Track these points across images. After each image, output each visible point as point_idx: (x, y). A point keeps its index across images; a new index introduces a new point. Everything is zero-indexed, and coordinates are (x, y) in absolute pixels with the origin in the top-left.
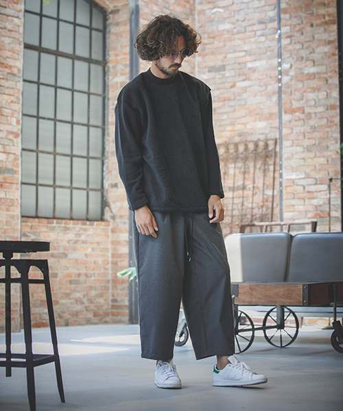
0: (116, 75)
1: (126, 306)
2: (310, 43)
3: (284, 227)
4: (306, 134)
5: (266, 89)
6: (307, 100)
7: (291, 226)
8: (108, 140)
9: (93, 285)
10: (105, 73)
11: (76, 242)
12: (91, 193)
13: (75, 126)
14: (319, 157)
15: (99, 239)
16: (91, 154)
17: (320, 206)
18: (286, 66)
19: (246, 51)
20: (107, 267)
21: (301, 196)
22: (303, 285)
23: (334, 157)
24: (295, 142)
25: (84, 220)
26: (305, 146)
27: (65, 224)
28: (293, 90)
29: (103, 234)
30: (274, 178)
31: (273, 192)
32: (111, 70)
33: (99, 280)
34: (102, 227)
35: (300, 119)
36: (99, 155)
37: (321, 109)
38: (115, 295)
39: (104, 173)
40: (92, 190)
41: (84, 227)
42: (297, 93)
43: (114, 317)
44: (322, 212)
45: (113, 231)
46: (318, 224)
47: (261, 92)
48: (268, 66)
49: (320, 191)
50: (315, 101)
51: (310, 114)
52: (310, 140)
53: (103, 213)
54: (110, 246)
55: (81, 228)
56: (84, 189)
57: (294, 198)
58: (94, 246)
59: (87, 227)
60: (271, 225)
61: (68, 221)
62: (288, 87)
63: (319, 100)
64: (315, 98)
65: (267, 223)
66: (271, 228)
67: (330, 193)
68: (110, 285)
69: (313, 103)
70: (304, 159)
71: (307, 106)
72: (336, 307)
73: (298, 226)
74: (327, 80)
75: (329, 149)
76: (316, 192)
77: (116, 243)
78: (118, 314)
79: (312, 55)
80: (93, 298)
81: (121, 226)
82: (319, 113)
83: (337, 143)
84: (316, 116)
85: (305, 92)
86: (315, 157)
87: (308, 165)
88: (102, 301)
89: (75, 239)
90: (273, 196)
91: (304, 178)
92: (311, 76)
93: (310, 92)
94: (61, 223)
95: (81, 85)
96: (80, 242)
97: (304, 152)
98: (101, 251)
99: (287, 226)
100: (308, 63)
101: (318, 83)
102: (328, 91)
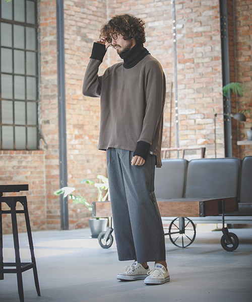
0: (46, 35)
1: (58, 216)
2: (198, 8)
3: (180, 152)
4: (196, 79)
5: (164, 43)
6: (196, 53)
7: (185, 151)
8: (41, 86)
9: (33, 201)
10: (37, 34)
11: (19, 167)
12: (29, 129)
13: (15, 77)
14: (206, 97)
15: (36, 164)
16: (28, 98)
17: (208, 135)
18: (179, 26)
19: (147, 14)
20: (42, 185)
21: (193, 127)
22: (200, 202)
23: (218, 97)
24: (187, 85)
25: (24, 150)
26: (195, 89)
27: (10, 153)
28: (185, 45)
29: (39, 160)
30: (171, 113)
31: (171, 124)
32: (42, 31)
33: (37, 196)
34: (38, 155)
35: (190, 68)
36: (34, 98)
37: (207, 60)
38: (50, 208)
39: (39, 113)
40: (30, 126)
41: (24, 155)
42: (188, 47)
43: (49, 225)
44: (209, 139)
45: (47, 158)
46: (206, 149)
47: (159, 46)
48: (164, 26)
49: (207, 124)
50: (202, 53)
51: (198, 63)
52: (199, 84)
53: (38, 144)
54: (44, 169)
55: (22, 156)
56: (23, 126)
57: (187, 129)
58: (33, 170)
59: (27, 155)
60: (169, 151)
61: (12, 151)
62: (181, 43)
63: (206, 53)
64: (202, 51)
65: (166, 149)
66: (170, 153)
67: (215, 125)
68: (45, 200)
69: (201, 55)
70: (194, 99)
71: (196, 58)
72: (224, 216)
73: (191, 151)
74: (211, 37)
75: (214, 91)
76: (204, 124)
77: (49, 167)
78: (53, 222)
79: (200, 17)
80: (32, 211)
81: (53, 153)
82: (206, 63)
83: (220, 86)
84: (203, 65)
85: (194, 46)
86: (203, 97)
87: (198, 104)
88: (39, 212)
89: (18, 165)
90: (171, 127)
91: (195, 114)
92: (199, 34)
93: (198, 47)
94: (7, 153)
95: (19, 44)
96: (21, 168)
97: (194, 93)
98: (38, 174)
99: (182, 152)
100: (196, 24)
101: (205, 39)
102: (213, 46)
